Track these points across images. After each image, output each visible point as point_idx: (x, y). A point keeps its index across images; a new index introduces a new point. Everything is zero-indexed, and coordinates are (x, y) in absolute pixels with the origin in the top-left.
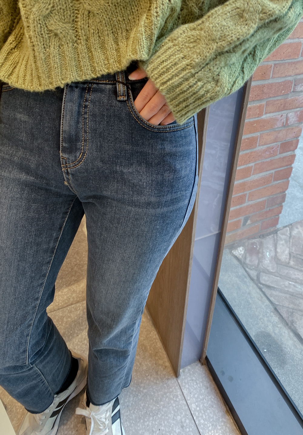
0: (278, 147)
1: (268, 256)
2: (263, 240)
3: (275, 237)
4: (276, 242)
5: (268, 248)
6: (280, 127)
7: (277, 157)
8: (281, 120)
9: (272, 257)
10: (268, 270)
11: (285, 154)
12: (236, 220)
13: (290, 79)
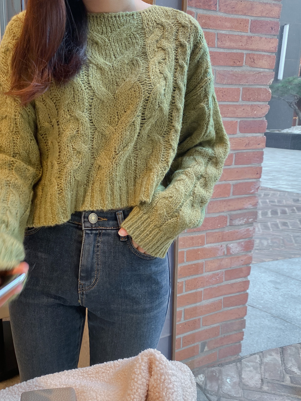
0: (222, 274)
1: (229, 383)
2: (222, 369)
5: (227, 375)
6: (222, 256)
7: (223, 284)
8: (222, 249)
10: (229, 395)
12: (193, 345)
13: (223, 214)
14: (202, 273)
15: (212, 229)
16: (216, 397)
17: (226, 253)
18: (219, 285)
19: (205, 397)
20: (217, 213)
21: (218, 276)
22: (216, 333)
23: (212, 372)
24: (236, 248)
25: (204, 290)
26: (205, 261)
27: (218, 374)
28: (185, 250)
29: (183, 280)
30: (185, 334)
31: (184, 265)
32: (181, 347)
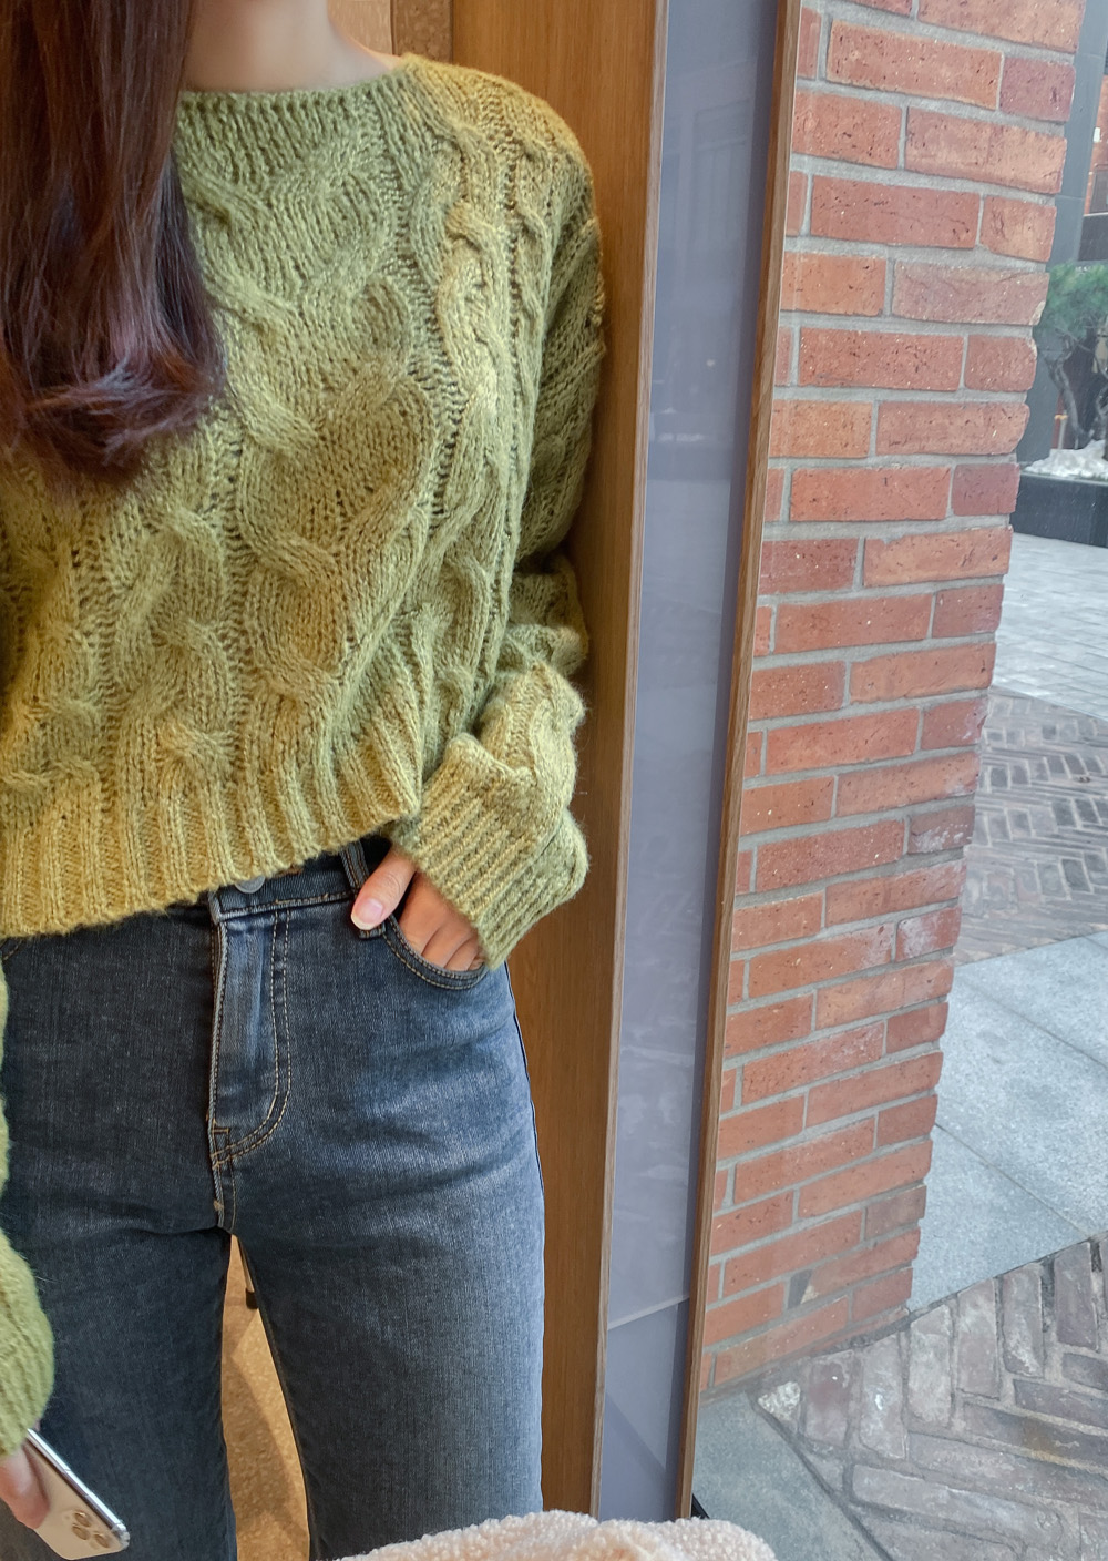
0: (880, 1031)
1: (880, 1408)
2: (862, 1355)
3: (904, 1342)
4: (904, 1357)
5: (878, 1379)
6: (878, 967)
7: (880, 1064)
8: (880, 942)
9: (891, 1409)
10: (878, 1455)
11: (905, 1054)
12: (763, 1286)
13: (892, 815)
14: (807, 1033)
15: (853, 872)
16: (837, 1462)
17: (893, 953)
18: (866, 1068)
19: (801, 1467)
20: (874, 812)
21: (862, 1040)
22: (848, 1235)
23: (829, 1369)
24: (919, 935)
25: (811, 1091)
26: (819, 990)
27: (847, 1376)
28: (747, 956)
29: (736, 1066)
30: (736, 1252)
31: (740, 1010)
32: (720, 1296)
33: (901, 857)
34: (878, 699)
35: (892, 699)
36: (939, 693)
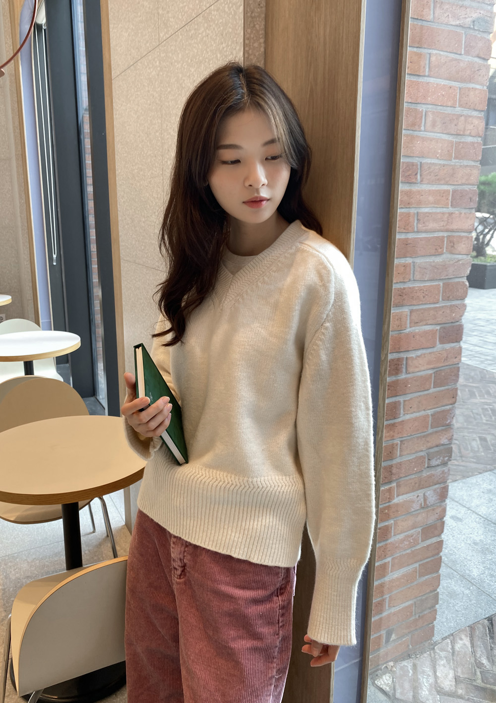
0: (418, 534)
2: (418, 661)
3: (433, 655)
4: (434, 662)
5: (424, 672)
6: (418, 510)
7: (418, 547)
8: (418, 501)
9: (431, 685)
11: (429, 542)
12: (375, 635)
13: (422, 454)
14: (391, 538)
15: (406, 476)
17: (423, 504)
18: (413, 549)
20: (414, 453)
21: (412, 538)
22: (408, 613)
23: (403, 668)
24: (432, 497)
25: (392, 559)
26: (394, 521)
33: (425, 469)
34: (414, 412)
35: (419, 412)
36: (437, 408)
